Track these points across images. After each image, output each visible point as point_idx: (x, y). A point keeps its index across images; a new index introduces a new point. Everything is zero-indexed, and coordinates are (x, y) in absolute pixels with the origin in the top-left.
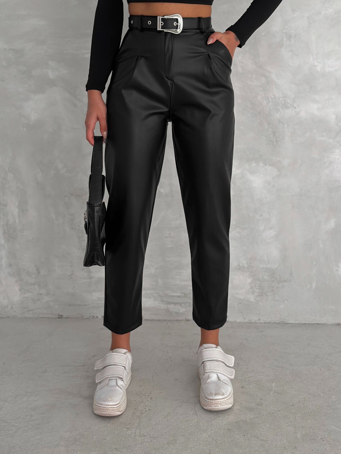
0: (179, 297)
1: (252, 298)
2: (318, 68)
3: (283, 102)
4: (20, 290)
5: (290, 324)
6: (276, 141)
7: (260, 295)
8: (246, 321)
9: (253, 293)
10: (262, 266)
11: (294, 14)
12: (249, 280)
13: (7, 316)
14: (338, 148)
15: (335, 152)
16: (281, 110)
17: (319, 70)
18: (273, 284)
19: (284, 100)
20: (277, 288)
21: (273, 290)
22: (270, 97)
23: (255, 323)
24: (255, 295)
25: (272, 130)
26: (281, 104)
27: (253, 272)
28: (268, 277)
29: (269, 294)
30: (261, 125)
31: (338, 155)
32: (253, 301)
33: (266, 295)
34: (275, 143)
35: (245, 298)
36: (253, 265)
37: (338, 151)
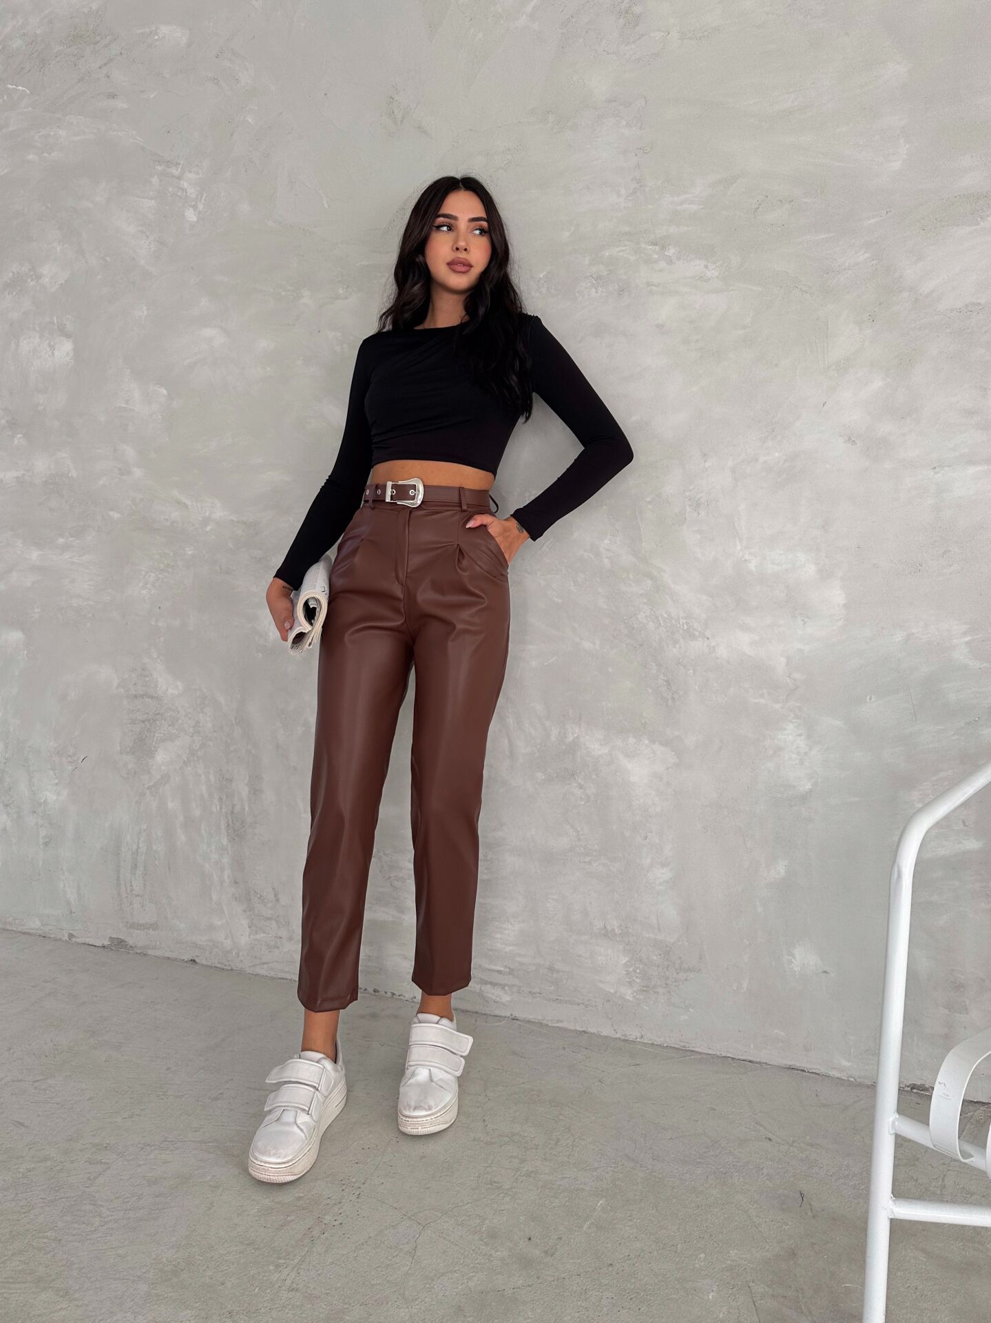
0: (499, 972)
1: (628, 994)
2: (752, 566)
3: (685, 626)
4: (249, 927)
5: (699, 1052)
6: (673, 699)
7: (643, 990)
8: (618, 1036)
9: (630, 984)
10: (645, 935)
11: (705, 461)
12: (624, 960)
13: (230, 968)
14: (792, 722)
15: (785, 729)
16: (682, 641)
17: (754, 569)
18: (667, 973)
19: (687, 624)
20: (676, 981)
21: (666, 984)
22: (662, 615)
23: (634, 1042)
24: (635, 989)
25: (665, 678)
26: (681, 632)
27: (631, 945)
28: (659, 957)
29: (660, 990)
30: (645, 666)
31: (790, 736)
32: (631, 999)
33: (655, 992)
34: (670, 702)
35: (616, 992)
36: (631, 931)
37: (790, 727)
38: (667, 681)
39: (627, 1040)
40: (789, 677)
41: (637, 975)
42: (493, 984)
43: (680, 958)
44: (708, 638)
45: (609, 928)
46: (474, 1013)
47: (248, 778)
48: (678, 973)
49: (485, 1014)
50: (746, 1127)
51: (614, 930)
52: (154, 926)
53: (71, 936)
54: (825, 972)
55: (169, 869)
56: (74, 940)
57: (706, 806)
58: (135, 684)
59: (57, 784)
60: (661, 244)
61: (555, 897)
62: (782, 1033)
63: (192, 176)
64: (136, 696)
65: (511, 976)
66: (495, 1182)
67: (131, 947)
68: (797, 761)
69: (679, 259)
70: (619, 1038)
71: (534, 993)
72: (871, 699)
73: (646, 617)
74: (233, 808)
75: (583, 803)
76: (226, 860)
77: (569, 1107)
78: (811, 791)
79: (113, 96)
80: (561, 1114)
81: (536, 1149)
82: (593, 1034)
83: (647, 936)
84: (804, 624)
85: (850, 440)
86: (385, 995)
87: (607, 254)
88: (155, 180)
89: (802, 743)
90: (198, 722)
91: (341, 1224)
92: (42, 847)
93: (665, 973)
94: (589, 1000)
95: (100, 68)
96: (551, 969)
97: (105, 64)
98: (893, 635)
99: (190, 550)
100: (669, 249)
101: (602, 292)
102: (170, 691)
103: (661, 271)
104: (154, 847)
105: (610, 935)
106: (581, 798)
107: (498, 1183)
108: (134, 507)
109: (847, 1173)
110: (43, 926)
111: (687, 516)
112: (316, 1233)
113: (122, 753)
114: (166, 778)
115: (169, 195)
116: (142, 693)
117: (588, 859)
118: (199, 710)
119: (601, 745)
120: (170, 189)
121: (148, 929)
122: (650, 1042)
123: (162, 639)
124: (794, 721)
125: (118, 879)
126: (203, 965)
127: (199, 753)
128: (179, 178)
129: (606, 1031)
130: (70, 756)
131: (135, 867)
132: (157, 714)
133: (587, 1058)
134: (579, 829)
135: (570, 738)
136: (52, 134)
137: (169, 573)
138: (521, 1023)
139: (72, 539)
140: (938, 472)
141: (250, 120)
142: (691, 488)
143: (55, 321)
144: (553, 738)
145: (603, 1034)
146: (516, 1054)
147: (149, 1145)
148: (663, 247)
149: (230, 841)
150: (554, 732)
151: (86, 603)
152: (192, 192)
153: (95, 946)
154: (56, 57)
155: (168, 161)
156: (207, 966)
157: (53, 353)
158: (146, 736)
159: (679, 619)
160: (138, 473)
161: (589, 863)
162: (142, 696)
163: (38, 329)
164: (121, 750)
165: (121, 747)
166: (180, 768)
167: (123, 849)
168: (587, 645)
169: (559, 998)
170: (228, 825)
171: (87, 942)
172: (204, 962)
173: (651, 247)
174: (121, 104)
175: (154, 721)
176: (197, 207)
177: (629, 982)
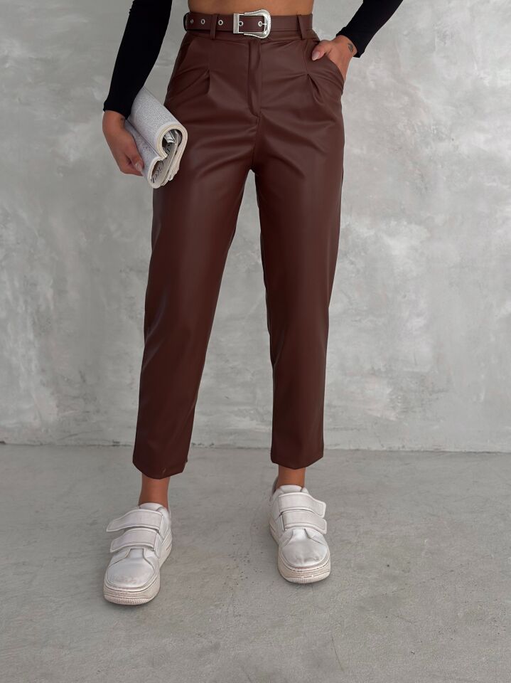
1: (392, 416)
3: (436, 131)
4: (58, 406)
5: (450, 452)
6: (426, 188)
7: (404, 411)
8: (385, 449)
12: (388, 391)
13: (39, 443)
16: (432, 143)
22: (417, 124)
23: (399, 451)
28: (416, 385)
30: (404, 164)
35: (382, 416)
38: (422, 176)
39: (393, 451)
41: (400, 401)
43: (432, 383)
44: (453, 140)
45: (376, 368)
48: (431, 395)
51: (380, 369)
57: (452, 267)
70: (386, 451)
74: (39, 308)
75: (354, 275)
76: (33, 353)
82: (364, 451)
83: (407, 370)
93: (421, 396)
94: (360, 425)
105: (377, 373)
106: (352, 271)
111: (436, 45)
117: (358, 318)
119: (368, 229)
122: (410, 450)
126: (12, 445)
129: (376, 447)
134: (351, 296)
142: (439, 23)
145: (372, 449)
149: (37, 337)
156: (17, 445)
159: (430, 126)
161: (360, 321)
170: (34, 323)
172: (13, 442)
177: (393, 407)
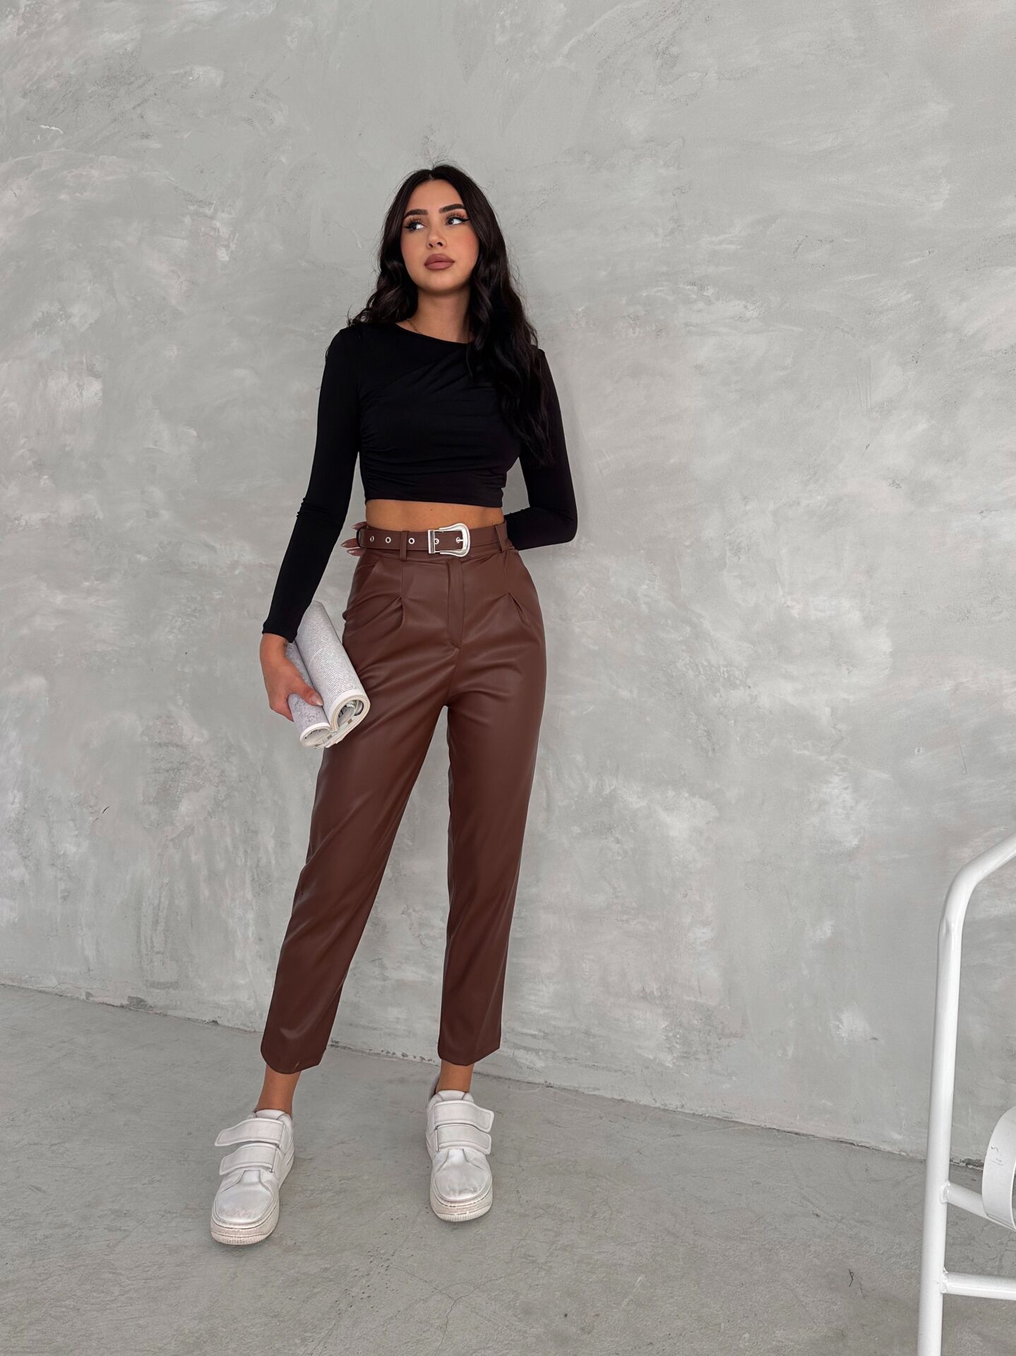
0: (534, 1036)
1: (668, 1060)
2: (795, 613)
3: (726, 674)
5: (742, 1123)
6: (714, 750)
7: (683, 1057)
8: (657, 1105)
9: (670, 1050)
10: (686, 998)
11: (745, 505)
12: (663, 1025)
14: (836, 775)
15: (830, 782)
16: (722, 690)
17: (797, 616)
18: (709, 1038)
19: (727, 671)
20: (718, 1048)
21: (708, 1051)
22: (703, 665)
23: (674, 1111)
24: (675, 1055)
25: (706, 729)
26: (721, 679)
27: (670, 1008)
28: (700, 1021)
29: (701, 1056)
30: (685, 716)
31: (836, 790)
32: (671, 1066)
33: (696, 1059)
34: (710, 754)
35: (655, 1059)
36: (670, 993)
37: (836, 780)
38: (709, 734)
39: (667, 1110)
40: (834, 728)
41: (678, 1041)
42: (526, 1049)
43: (722, 1023)
44: (750, 687)
45: (647, 990)
46: (506, 1079)
47: (274, 830)
48: (720, 1039)
49: (518, 1081)
50: (792, 1202)
51: (653, 992)
52: (174, 985)
53: (89, 995)
54: (875, 1039)
55: (192, 925)
56: (91, 999)
57: (748, 862)
58: (159, 732)
59: (77, 836)
60: (700, 284)
61: (592, 957)
62: (830, 1104)
63: (225, 215)
64: (160, 744)
65: (545, 1041)
66: (529, 1256)
67: (151, 1007)
68: (843, 816)
69: (718, 299)
70: (659, 1108)
71: (570, 1059)
72: (919, 751)
73: (685, 665)
74: (259, 861)
75: (620, 858)
76: (251, 916)
77: (606, 1179)
78: (858, 847)
79: (147, 137)
80: (598, 1186)
81: (573, 1222)
82: (629, 1102)
83: (688, 999)
84: (849, 672)
85: (895, 483)
86: (414, 1059)
87: (645, 294)
88: (187, 220)
89: (848, 797)
90: (223, 771)
91: (369, 1297)
92: (60, 901)
93: (706, 1038)
94: (626, 1067)
95: (134, 108)
96: (587, 1033)
97: (139, 105)
98: (941, 684)
99: (218, 594)
100: (707, 289)
101: (640, 333)
102: (196, 739)
103: (700, 311)
104: (177, 902)
105: (649, 998)
106: (618, 853)
107: (533, 1257)
108: (161, 550)
109: (899, 1251)
110: (59, 984)
111: (727, 561)
112: (343, 1306)
113: (144, 803)
114: (190, 830)
115: (201, 234)
116: (167, 741)
117: (625, 917)
118: (225, 759)
119: (639, 797)
120: (203, 229)
121: (169, 988)
122: (691, 1112)
123: (188, 685)
124: (840, 773)
125: (139, 933)
126: (224, 1026)
127: (225, 804)
128: (212, 218)
129: (646, 1100)
130: (91, 807)
131: (156, 923)
132: (183, 763)
133: (625, 1128)
134: (616, 885)
135: (607, 791)
136: (84, 173)
137: (196, 618)
138: (556, 1091)
139: (96, 583)
140: (985, 517)
141: (284, 161)
142: (731, 532)
143: (84, 361)
144: (590, 791)
145: (641, 1103)
146: (550, 1123)
147: (169, 1212)
148: (701, 287)
149: (255, 896)
150: (592, 784)
151: (110, 648)
152: (224, 231)
153: (113, 1006)
154: (90, 97)
155: (201, 201)
156: (228, 1027)
157: (81, 393)
158: (170, 786)
159: (719, 667)
160: (166, 515)
161: (627, 921)
162: (167, 745)
163: (66, 369)
164: (143, 800)
165: (144, 797)
166: (205, 820)
167: (144, 904)
168: (624, 693)
169: (596, 1064)
170: (253, 879)
171: (105, 1002)
172: (226, 1024)
173: (689, 287)
174: (154, 144)
175: (179, 770)
176: (229, 247)
177: (669, 1048)
